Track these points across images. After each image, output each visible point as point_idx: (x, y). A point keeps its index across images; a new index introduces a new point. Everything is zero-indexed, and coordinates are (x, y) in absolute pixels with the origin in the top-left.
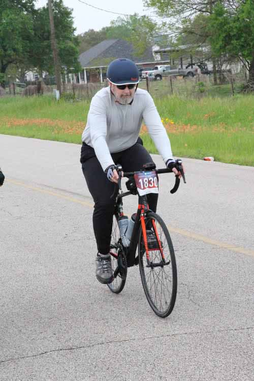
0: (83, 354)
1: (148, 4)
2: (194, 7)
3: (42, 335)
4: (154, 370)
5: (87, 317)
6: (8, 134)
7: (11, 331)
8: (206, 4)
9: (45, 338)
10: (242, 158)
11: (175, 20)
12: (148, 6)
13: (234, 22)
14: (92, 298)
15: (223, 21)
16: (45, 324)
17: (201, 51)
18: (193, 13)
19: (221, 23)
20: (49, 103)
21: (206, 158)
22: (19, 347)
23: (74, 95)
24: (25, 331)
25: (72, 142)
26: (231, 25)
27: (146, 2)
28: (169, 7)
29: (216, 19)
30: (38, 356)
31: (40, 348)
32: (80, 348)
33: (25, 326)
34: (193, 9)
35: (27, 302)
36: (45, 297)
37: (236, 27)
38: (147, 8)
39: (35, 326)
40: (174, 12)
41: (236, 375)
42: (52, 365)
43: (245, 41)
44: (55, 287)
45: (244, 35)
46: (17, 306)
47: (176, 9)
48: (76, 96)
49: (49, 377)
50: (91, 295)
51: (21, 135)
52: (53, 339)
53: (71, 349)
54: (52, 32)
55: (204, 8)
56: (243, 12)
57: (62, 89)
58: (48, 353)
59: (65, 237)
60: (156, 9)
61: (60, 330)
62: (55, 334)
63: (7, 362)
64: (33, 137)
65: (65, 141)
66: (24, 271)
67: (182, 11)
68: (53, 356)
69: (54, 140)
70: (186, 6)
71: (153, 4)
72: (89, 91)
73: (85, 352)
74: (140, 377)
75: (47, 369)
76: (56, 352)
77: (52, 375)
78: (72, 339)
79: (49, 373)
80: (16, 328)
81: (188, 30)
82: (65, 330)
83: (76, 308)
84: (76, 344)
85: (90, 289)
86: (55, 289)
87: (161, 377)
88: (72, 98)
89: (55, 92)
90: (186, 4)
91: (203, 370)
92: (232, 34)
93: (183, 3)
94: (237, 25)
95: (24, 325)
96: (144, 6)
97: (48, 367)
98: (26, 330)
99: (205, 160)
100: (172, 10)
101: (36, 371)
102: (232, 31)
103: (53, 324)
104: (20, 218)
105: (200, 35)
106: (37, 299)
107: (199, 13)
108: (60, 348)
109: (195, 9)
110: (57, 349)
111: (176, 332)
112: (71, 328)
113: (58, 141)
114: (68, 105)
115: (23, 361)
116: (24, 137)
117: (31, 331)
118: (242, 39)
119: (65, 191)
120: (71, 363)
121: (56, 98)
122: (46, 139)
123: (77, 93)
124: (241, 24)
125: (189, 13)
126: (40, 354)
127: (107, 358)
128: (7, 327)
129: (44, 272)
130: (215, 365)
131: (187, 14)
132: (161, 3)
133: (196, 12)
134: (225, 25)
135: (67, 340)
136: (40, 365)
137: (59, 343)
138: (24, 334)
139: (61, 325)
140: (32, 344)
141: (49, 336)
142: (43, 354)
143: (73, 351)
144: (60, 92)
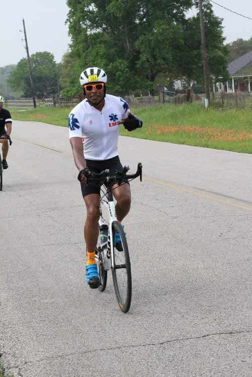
0: (242, 338)
3: (204, 321)
5: (245, 306)
6: (159, 141)
7: (175, 316)
9: (206, 323)
14: (248, 290)
16: (205, 311)
20: (198, 112)
22: (183, 330)
23: (223, 103)
24: (187, 317)
25: (223, 149)
30: (201, 338)
31: (203, 331)
32: (240, 332)
33: (188, 312)
35: (187, 292)
36: (205, 288)
39: (197, 313)
42: (215, 346)
44: (213, 279)
46: (179, 295)
48: (225, 105)
49: (213, 355)
50: (248, 288)
51: (172, 142)
52: (214, 325)
53: (231, 333)
57: (211, 97)
58: (211, 336)
59: (220, 236)
61: (220, 317)
62: (215, 320)
63: (172, 342)
64: (183, 143)
65: (215, 148)
66: (184, 265)
69: (204, 146)
72: (239, 101)
73: (244, 336)
75: (210, 349)
76: (218, 336)
77: (215, 354)
78: (231, 326)
79: (212, 353)
82: (225, 317)
83: (234, 299)
84: (236, 329)
85: (247, 283)
86: (213, 281)
88: (220, 106)
89: (204, 100)
97: (211, 348)
98: (188, 315)
101: (200, 350)
103: (214, 311)
104: (176, 217)
106: (197, 290)
108: (222, 332)
110: (218, 332)
112: (230, 315)
113: (208, 147)
114: (217, 114)
115: (187, 342)
116: (175, 143)
117: (193, 316)
119: (217, 194)
120: (232, 345)
121: (204, 106)
123: (226, 101)
126: (203, 337)
128: (170, 313)
129: (202, 266)
135: (228, 326)
136: (204, 346)
137: (220, 328)
138: (187, 319)
139: (221, 313)
140: (195, 328)
141: (210, 322)
142: (205, 336)
143: (233, 335)
144: (209, 101)
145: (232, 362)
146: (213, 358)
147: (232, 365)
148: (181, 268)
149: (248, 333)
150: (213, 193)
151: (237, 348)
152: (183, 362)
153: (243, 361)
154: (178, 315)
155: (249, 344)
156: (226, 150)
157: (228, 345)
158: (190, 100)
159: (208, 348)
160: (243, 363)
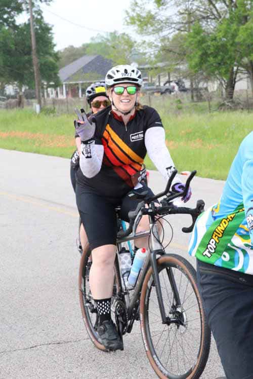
0: (70, 348)
1: (128, 23)
2: (173, 26)
3: (32, 331)
4: (136, 362)
8: (186, 23)
9: (34, 333)
10: (217, 173)
11: (154, 38)
12: (128, 25)
13: (212, 41)
15: (201, 39)
16: (33, 321)
17: (179, 69)
18: (172, 32)
19: (199, 41)
20: (30, 118)
21: (183, 172)
22: (11, 341)
23: (54, 108)
25: (53, 155)
26: (209, 43)
27: (126, 21)
28: (149, 26)
29: (194, 37)
30: (29, 350)
31: (30, 342)
32: (68, 342)
33: (16, 323)
34: (172, 28)
36: (33, 298)
37: (214, 46)
38: (127, 26)
39: (25, 323)
40: (153, 30)
41: (211, 367)
42: (43, 357)
43: (222, 60)
44: (42, 289)
45: (221, 53)
47: (156, 27)
48: (56, 110)
49: (40, 367)
52: (42, 335)
53: (59, 343)
54: (34, 47)
55: (183, 27)
56: (220, 31)
57: (42, 103)
58: (38, 347)
59: (50, 244)
60: (136, 28)
61: (49, 327)
62: (43, 330)
64: (15, 149)
65: (47, 154)
67: (161, 30)
68: (43, 350)
69: (35, 152)
70: (164, 25)
71: (133, 23)
72: (69, 107)
73: (72, 346)
74: (124, 368)
76: (45, 347)
77: (43, 365)
78: (60, 335)
79: (39, 364)
80: (7, 325)
81: (167, 48)
82: (53, 327)
84: (64, 339)
86: (43, 290)
87: (142, 368)
88: (52, 112)
89: (35, 106)
90: (165, 23)
91: (181, 362)
92: (209, 52)
93: (162, 22)
94: (215, 44)
95: (14, 322)
96: (124, 24)
97: (38, 359)
98: (17, 326)
99: (182, 174)
100: (152, 28)
101: (28, 362)
102: (209, 49)
103: (42, 321)
104: (6, 225)
105: (178, 54)
106: (26, 299)
107: (177, 32)
108: (50, 342)
109: (174, 28)
110: (47, 343)
111: (156, 330)
114: (48, 119)
115: (15, 354)
117: (21, 327)
118: (219, 58)
119: (48, 201)
120: (59, 355)
121: (36, 112)
122: (28, 152)
123: (57, 107)
124: (218, 42)
125: (168, 32)
126: (31, 348)
127: (93, 351)
129: (32, 275)
130: (191, 358)
131: (165, 33)
132: (140, 21)
133: (174, 31)
134: (202, 43)
135: (55, 336)
136: (31, 357)
137: (48, 338)
138: (15, 330)
139: (49, 323)
140: (23, 339)
141: (38, 332)
142: (33, 347)
143: (61, 345)
144: (40, 106)
145: (60, 373)
146: (40, 370)
147: (59, 376)
148: (10, 277)
149: (75, 343)
150: (44, 200)
151: (64, 359)
152: (10, 374)
153: (70, 372)
154: (7, 326)
155: (77, 354)
156: (57, 156)
157: (56, 356)
158: (21, 105)
159: (36, 359)
160: (70, 373)
